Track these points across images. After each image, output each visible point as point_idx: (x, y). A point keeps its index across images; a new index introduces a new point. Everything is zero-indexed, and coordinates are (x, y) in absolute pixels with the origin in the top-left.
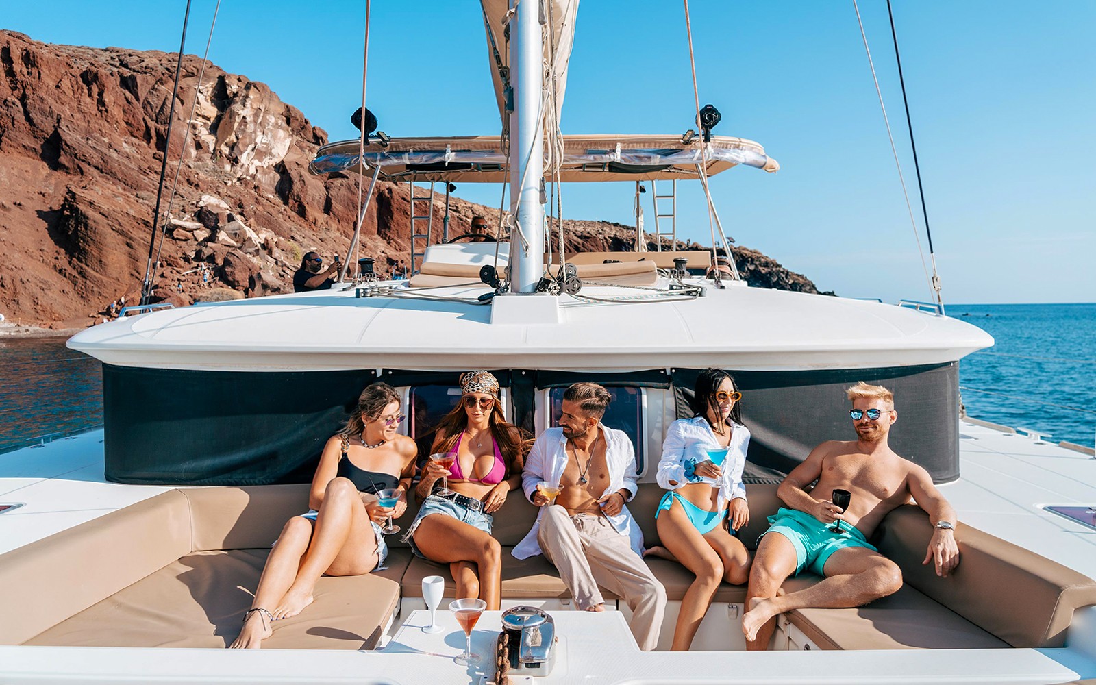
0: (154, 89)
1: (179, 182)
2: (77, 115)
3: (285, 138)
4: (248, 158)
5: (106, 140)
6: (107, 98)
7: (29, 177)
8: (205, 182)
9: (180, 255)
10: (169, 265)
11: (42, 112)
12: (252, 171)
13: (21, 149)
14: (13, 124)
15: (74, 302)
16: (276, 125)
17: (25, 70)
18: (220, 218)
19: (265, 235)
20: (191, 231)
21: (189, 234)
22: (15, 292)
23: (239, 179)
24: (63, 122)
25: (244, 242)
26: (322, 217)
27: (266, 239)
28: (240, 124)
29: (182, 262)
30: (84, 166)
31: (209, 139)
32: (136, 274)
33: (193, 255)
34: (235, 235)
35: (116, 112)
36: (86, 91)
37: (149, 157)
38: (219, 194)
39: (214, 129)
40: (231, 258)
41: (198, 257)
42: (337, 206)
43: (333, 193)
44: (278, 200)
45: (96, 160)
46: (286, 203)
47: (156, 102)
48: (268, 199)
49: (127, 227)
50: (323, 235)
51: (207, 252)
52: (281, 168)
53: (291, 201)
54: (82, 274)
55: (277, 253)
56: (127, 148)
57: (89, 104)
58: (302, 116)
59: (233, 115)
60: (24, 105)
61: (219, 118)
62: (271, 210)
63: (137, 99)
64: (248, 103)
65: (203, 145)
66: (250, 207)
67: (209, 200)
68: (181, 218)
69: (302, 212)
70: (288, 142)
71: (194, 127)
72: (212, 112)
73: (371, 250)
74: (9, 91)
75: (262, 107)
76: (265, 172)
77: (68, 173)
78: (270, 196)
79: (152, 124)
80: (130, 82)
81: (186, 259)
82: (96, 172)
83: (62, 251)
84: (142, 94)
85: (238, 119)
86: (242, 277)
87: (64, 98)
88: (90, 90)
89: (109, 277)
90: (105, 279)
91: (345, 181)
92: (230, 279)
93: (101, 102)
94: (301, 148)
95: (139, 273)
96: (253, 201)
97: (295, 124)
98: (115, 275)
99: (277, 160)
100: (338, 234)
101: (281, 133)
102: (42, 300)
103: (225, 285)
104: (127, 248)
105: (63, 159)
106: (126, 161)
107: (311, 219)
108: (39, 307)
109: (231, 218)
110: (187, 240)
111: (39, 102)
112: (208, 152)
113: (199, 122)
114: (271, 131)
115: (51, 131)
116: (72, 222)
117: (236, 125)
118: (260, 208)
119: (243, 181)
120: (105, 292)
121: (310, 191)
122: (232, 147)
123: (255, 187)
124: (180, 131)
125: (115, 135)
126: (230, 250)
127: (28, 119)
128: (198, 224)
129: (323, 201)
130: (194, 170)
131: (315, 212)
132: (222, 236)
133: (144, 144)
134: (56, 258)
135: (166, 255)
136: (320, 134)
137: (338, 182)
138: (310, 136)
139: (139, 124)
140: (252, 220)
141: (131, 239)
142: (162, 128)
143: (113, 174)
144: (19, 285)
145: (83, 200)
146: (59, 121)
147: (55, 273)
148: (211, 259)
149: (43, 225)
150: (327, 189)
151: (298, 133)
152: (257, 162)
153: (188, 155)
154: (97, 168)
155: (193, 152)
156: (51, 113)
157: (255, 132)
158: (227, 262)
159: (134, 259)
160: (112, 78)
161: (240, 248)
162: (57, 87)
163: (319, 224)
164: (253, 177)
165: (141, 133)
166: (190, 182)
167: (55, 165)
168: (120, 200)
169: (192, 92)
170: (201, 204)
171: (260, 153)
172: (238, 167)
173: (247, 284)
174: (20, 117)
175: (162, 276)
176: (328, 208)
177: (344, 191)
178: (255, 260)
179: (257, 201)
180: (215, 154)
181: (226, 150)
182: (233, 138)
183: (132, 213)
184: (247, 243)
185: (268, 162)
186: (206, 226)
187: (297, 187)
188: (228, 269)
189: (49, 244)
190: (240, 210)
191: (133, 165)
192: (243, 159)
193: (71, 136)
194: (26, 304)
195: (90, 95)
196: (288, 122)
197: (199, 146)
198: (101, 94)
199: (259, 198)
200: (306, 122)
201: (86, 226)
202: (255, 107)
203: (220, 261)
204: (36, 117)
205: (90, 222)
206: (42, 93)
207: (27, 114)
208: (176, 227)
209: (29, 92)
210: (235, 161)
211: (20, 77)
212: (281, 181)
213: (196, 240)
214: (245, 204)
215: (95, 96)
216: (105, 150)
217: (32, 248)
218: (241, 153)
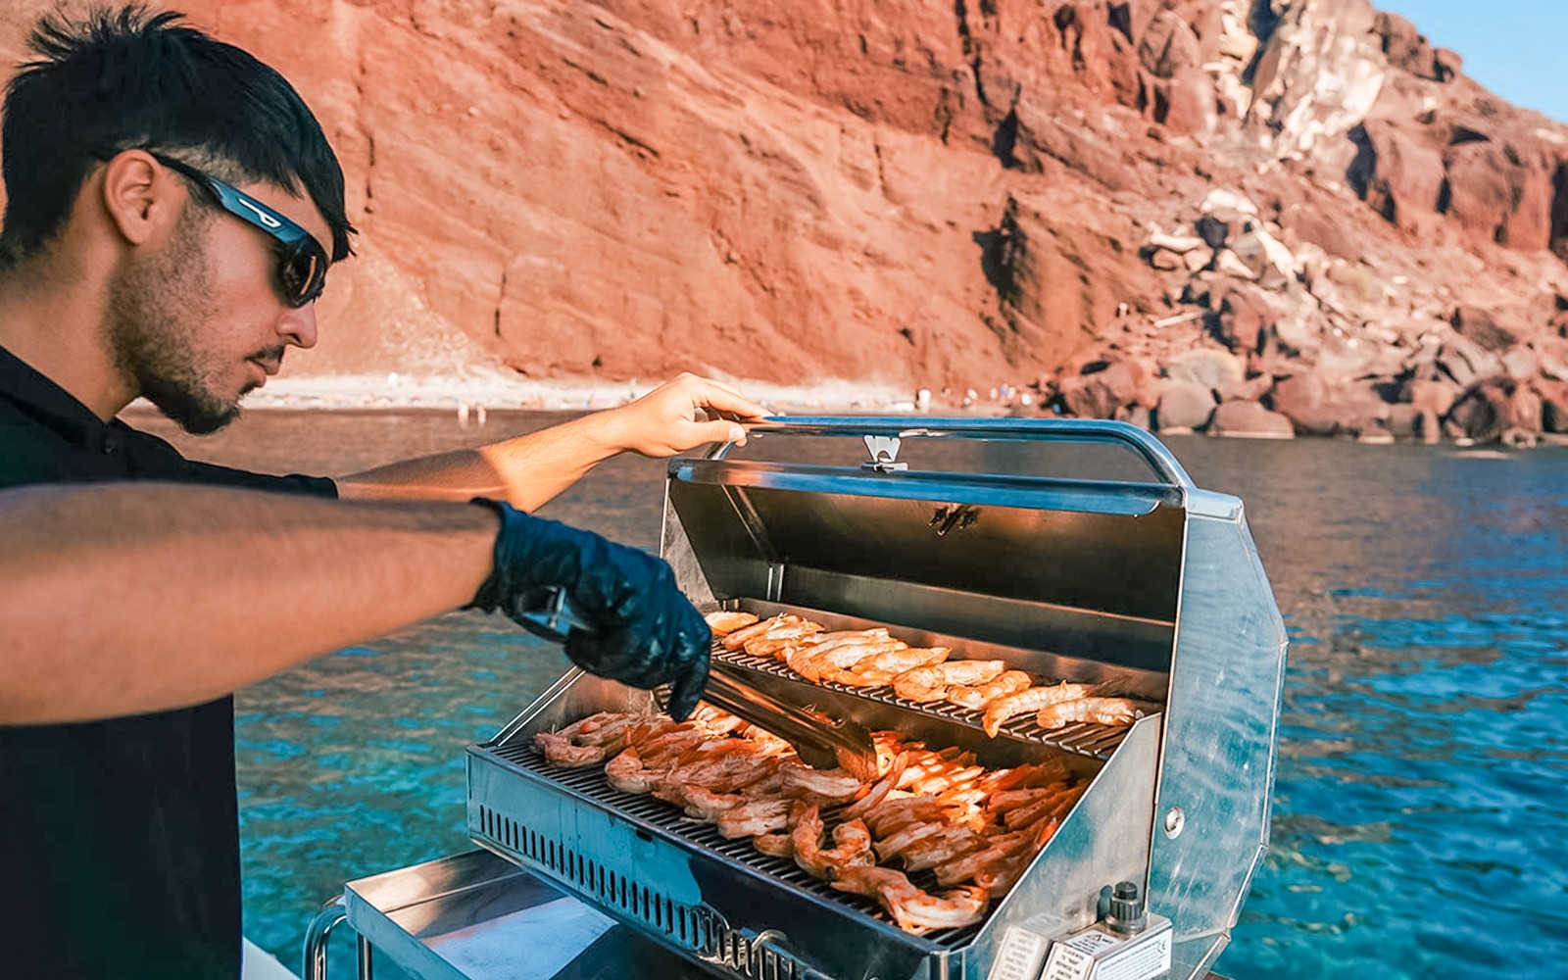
0: (1156, 20)
1: (1181, 173)
2: (1045, 80)
3: (1371, 75)
4: (1301, 121)
5: (1079, 114)
6: (1087, 47)
7: (973, 181)
8: (1222, 170)
9: (1159, 294)
10: (1140, 310)
11: (999, 81)
12: (1305, 143)
13: (970, 142)
14: (962, 105)
15: (998, 365)
16: (1357, 55)
17: (981, 22)
18: (1231, 228)
19: (1310, 255)
20: (1181, 253)
21: (1177, 259)
22: (924, 352)
23: (1283, 161)
24: (1024, 95)
25: (1263, 269)
26: (1427, 219)
27: (1305, 266)
28: (1291, 60)
29: (1160, 307)
30: (1044, 158)
31: (1237, 93)
32: (1088, 328)
33: (1177, 294)
34: (1250, 259)
35: (1098, 67)
36: (1058, 40)
37: (1141, 136)
38: (1242, 188)
39: (1248, 76)
40: (1232, 299)
41: (1186, 299)
42: (1462, 197)
43: (1456, 171)
44: (1348, 193)
45: (1062, 147)
46: (1362, 196)
47: (1157, 42)
48: (1329, 193)
49: (1084, 251)
50: (1426, 254)
51: (1199, 288)
52: (1360, 135)
53: (1372, 194)
54: (1013, 325)
55: (1322, 287)
56: (1109, 124)
57: (1061, 58)
58: (1412, 29)
59: (1281, 43)
60: (977, 74)
61: (1258, 55)
62: (1331, 212)
63: (1130, 40)
64: (1306, 19)
65: (1229, 107)
66: (1293, 207)
67: (1220, 201)
68: (1170, 232)
69: (1389, 211)
70: (1376, 83)
71: (1215, 75)
72: (1246, 44)
73: (1526, 280)
74: (960, 57)
75: (1332, 24)
76: (1328, 142)
77: (1023, 171)
78: (1334, 186)
79: (1150, 80)
80: (1121, 15)
81: (1167, 301)
82: (1058, 166)
83: (994, 290)
84: (1138, 31)
85: (1286, 52)
86: (1245, 330)
87: (1028, 56)
88: (1064, 37)
89: (1048, 330)
90: (1041, 333)
91: (1481, 147)
92: (1226, 334)
93: (1078, 55)
94: (1402, 91)
95: (1093, 323)
96: (1300, 197)
97: (1398, 49)
98: (1057, 327)
99: (1352, 120)
100: (1458, 251)
101: (1364, 67)
102: (956, 364)
103: (1218, 345)
104: (1080, 284)
105: (1020, 152)
106: (1104, 146)
107: (1406, 223)
108: (950, 375)
109: (1248, 228)
110: (1173, 269)
111: (994, 67)
112: (1234, 116)
113: (1224, 66)
114: (1345, 65)
115: (1006, 109)
116: (1008, 246)
117: (1283, 63)
118: (1310, 209)
119: (1288, 163)
120: (1040, 353)
121: (1410, 171)
122: (1275, 103)
123: (1309, 173)
124: (1193, 86)
125: (1095, 105)
126: (1236, 284)
127: (981, 95)
128: (1197, 241)
129: (1435, 189)
130: (1207, 151)
131: (1417, 212)
132: (1227, 260)
133: (1136, 114)
134: (985, 302)
135: (1135, 292)
136: (1445, 60)
137: (1467, 150)
138: (1427, 67)
139: (1130, 82)
140: (1289, 232)
141: (1088, 269)
142: (1162, 83)
143: (1082, 168)
144: (930, 341)
145: (1026, 211)
146: (1018, 91)
147: (981, 324)
148: (1204, 300)
149: (977, 252)
150: (1447, 164)
151: (1403, 64)
152: (1316, 127)
153: (1202, 125)
154: (1062, 159)
155: (1211, 119)
156: (1010, 81)
157: (1316, 71)
158: (1226, 306)
159: (1088, 301)
160: (1095, 13)
161: (1256, 281)
162: (1021, 40)
163: (1422, 232)
164: (1307, 154)
165: (1132, 98)
166: (1198, 172)
167: (1009, 162)
168: (1083, 209)
169: (1214, 17)
170: (1206, 207)
171: (1321, 110)
172: (1282, 138)
173: (1253, 342)
174: (971, 93)
175: (1126, 329)
176: (1444, 201)
177: (1479, 168)
178: (1274, 301)
179: (1308, 197)
180: (1249, 120)
181: (1264, 110)
182: (1276, 88)
183: (1095, 226)
184: (1269, 272)
185: (1338, 123)
186: (1209, 244)
187: (1383, 167)
188: (1225, 318)
189: (979, 282)
190: (1273, 214)
191: (1114, 152)
192: (1292, 123)
193: (1032, 115)
194: (935, 368)
195: (1064, 46)
196: (1385, 46)
197: (1221, 108)
198: (1077, 42)
199: (1313, 191)
200: (1422, 40)
201: (1024, 251)
202: (1319, 24)
203: (1216, 304)
204: (990, 90)
205: (1029, 245)
206: (1000, 54)
207: (979, 87)
208: (1159, 248)
209: (984, 55)
210: (1276, 127)
211: (974, 33)
212: (1358, 158)
213: (1187, 267)
214: (1284, 202)
215: (1070, 44)
216: (1075, 130)
217: (957, 288)
218: (1289, 111)
